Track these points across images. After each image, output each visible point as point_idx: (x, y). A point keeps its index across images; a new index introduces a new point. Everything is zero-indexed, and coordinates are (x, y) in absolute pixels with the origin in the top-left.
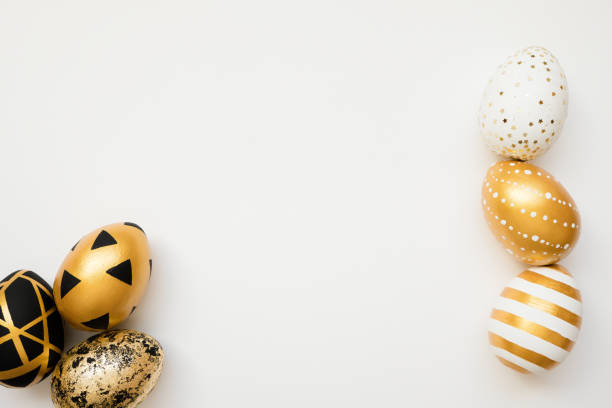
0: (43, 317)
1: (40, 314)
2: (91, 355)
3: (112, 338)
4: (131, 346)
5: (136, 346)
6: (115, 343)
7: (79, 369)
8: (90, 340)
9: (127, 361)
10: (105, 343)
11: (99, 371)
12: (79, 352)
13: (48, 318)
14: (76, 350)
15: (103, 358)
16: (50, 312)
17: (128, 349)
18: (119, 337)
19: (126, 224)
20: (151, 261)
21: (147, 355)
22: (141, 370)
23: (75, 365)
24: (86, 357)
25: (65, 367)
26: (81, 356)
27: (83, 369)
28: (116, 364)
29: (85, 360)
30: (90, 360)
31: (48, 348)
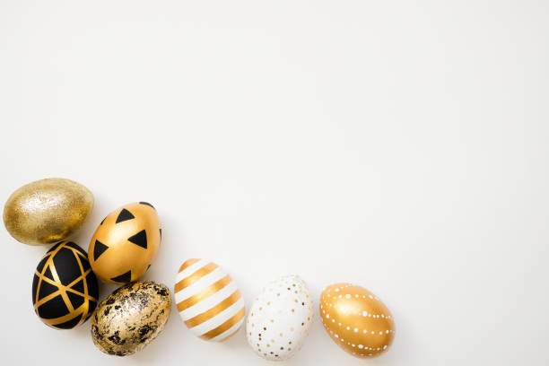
0: (83, 276)
1: (80, 274)
2: (117, 303)
3: (131, 289)
4: (145, 292)
5: (150, 291)
6: (133, 291)
7: (109, 316)
8: (114, 293)
9: (145, 303)
10: (127, 293)
11: (125, 314)
12: (108, 303)
13: (87, 277)
14: (105, 302)
15: (126, 303)
16: (88, 272)
17: (144, 294)
18: (136, 287)
19: (141, 203)
20: (160, 230)
21: (159, 296)
22: (157, 308)
23: (107, 313)
24: (113, 305)
25: (99, 315)
26: (109, 306)
27: (113, 315)
28: (137, 307)
29: (113, 308)
30: (117, 308)
31: (87, 298)
